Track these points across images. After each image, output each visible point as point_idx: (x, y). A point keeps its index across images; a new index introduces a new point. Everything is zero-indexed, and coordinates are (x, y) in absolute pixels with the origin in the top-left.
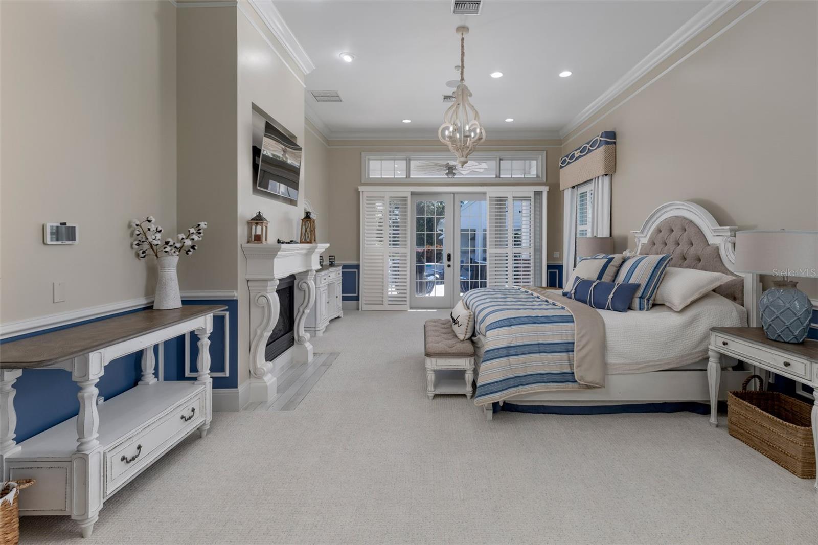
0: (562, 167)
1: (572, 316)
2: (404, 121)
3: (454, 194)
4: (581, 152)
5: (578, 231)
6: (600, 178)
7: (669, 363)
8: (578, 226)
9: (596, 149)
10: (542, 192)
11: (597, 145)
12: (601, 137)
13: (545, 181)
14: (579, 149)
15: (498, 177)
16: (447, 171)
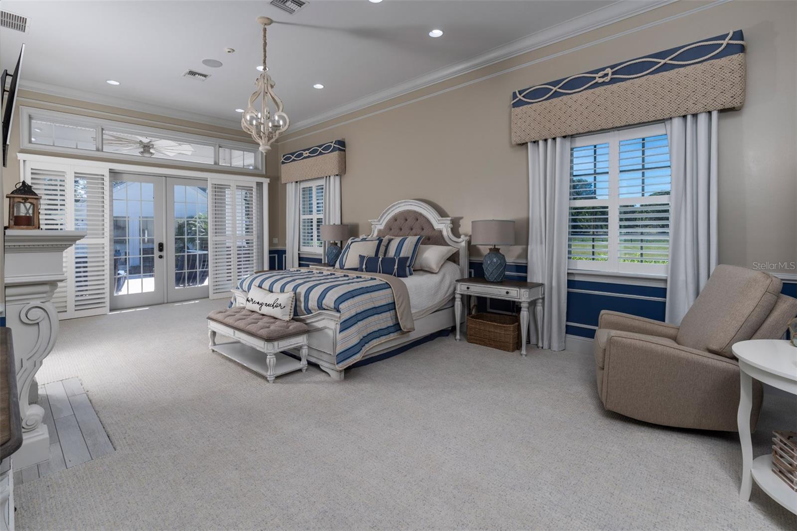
0: (283, 163)
1: (387, 283)
2: (109, 82)
3: (166, 176)
4: (310, 153)
5: (301, 220)
6: (332, 178)
7: (435, 307)
8: (301, 216)
9: (328, 153)
10: (262, 183)
11: (330, 150)
12: (334, 144)
13: (265, 173)
14: (308, 150)
15: (216, 163)
16: (142, 150)
